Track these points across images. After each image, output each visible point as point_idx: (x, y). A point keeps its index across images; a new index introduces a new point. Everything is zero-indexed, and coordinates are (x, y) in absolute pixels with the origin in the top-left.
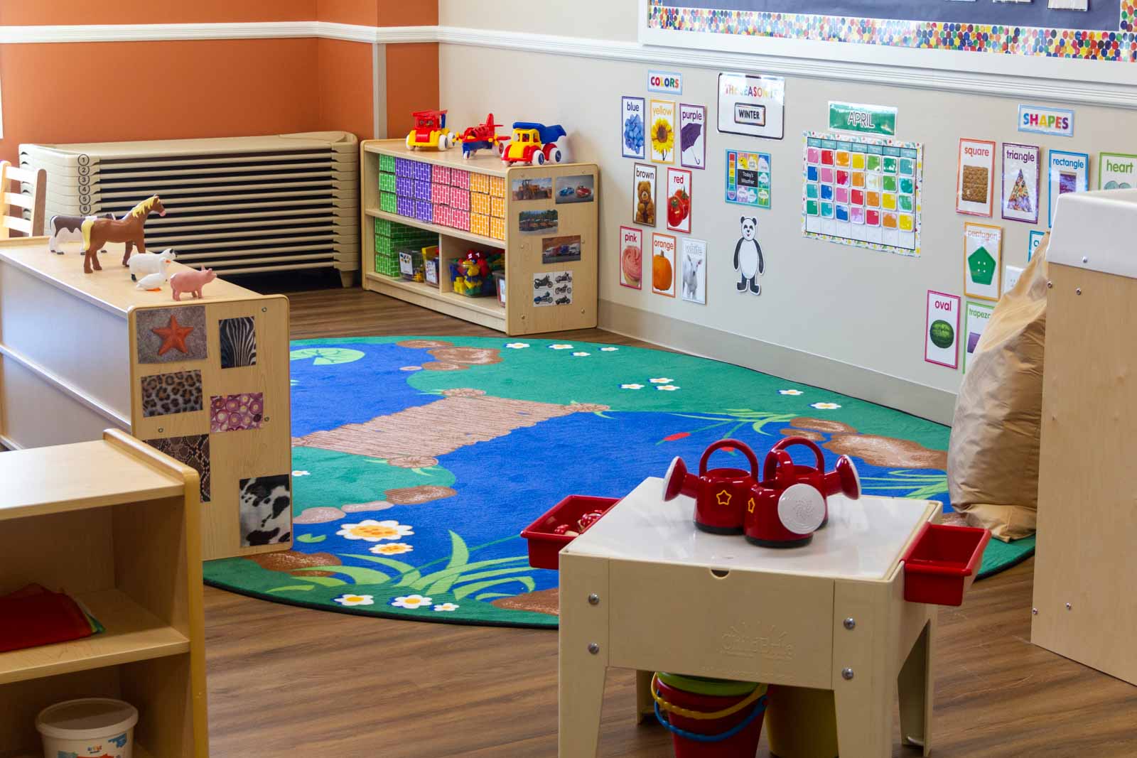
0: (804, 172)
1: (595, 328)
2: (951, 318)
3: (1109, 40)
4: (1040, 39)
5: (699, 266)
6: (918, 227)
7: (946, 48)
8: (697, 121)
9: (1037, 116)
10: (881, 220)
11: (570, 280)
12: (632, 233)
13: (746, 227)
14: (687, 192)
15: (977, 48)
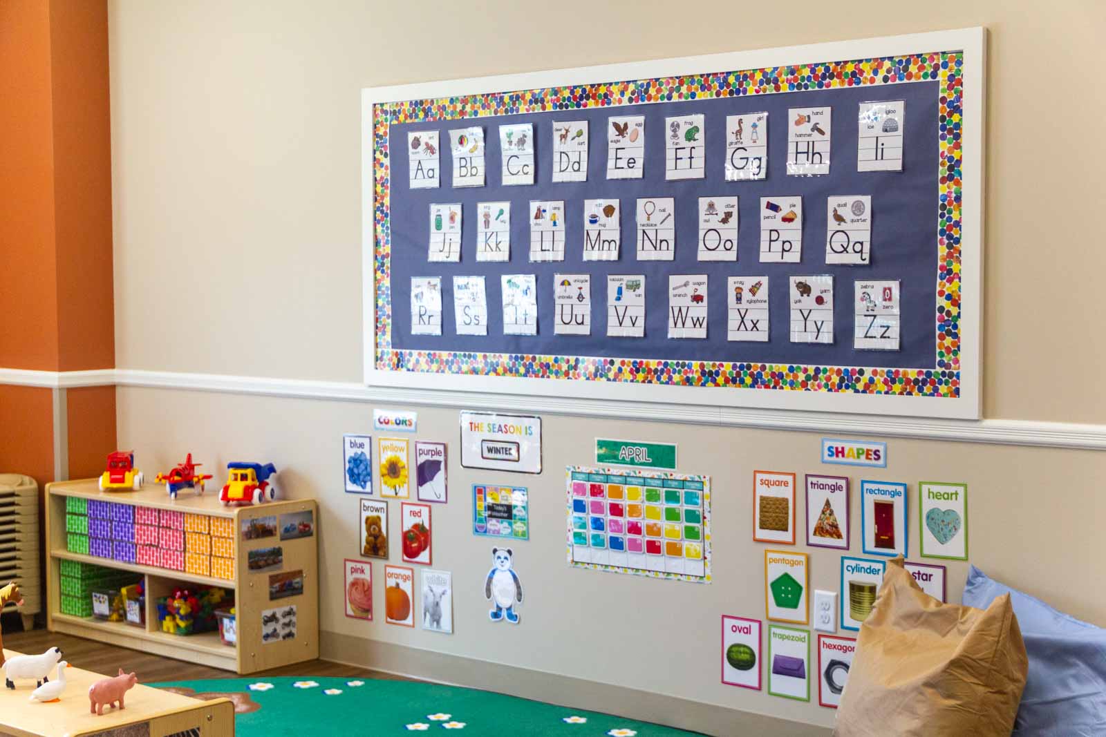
0: (569, 505)
1: (318, 659)
2: (751, 641)
3: (924, 377)
4: (846, 377)
5: (443, 596)
6: (707, 555)
7: (736, 387)
8: (436, 458)
9: (843, 448)
10: (664, 548)
11: (294, 614)
12: (359, 565)
13: (499, 557)
14: (426, 525)
15: (772, 386)
